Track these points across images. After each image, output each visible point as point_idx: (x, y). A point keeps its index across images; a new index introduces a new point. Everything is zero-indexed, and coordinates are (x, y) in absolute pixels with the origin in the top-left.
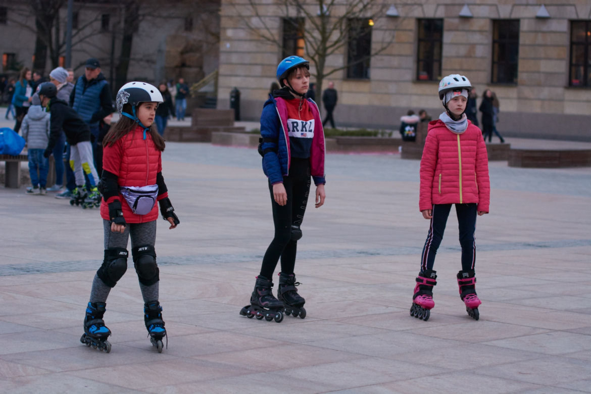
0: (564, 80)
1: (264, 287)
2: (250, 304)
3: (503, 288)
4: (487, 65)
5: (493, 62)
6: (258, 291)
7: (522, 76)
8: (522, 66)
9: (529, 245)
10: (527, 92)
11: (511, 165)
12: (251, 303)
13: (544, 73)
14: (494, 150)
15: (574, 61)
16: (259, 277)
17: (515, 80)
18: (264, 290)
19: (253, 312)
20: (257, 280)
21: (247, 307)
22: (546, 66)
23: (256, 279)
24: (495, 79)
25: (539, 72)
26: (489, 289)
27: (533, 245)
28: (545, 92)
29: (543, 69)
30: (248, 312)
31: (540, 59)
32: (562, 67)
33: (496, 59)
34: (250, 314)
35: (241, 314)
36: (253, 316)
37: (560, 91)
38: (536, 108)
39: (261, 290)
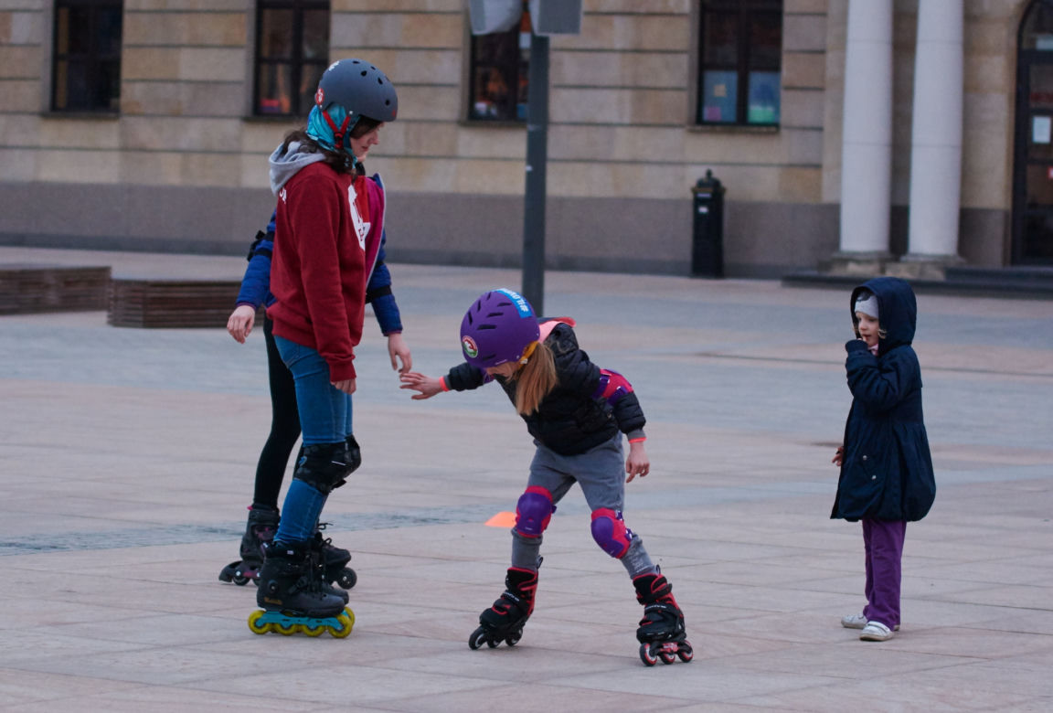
0: (240, 100)
1: (267, 524)
2: (241, 559)
3: (175, 646)
4: (40, 63)
5: (56, 58)
6: (256, 532)
7: (131, 92)
8: (133, 64)
9: (214, 531)
10: (144, 131)
11: (116, 322)
12: (242, 556)
13: (189, 82)
14: (68, 284)
15: (266, 52)
16: (253, 508)
17: (114, 101)
18: (267, 529)
19: (248, 573)
20: (250, 513)
21: (234, 566)
22: (192, 65)
23: (249, 511)
24: (62, 101)
25: (176, 81)
26: (139, 651)
27: (223, 531)
28: (193, 133)
29: (185, 73)
30: (238, 574)
31: (179, 46)
32: (235, 66)
33: (63, 50)
34: (241, 577)
35: (221, 578)
36: (248, 580)
37: (232, 127)
38: (169, 173)
39: (261, 530)
